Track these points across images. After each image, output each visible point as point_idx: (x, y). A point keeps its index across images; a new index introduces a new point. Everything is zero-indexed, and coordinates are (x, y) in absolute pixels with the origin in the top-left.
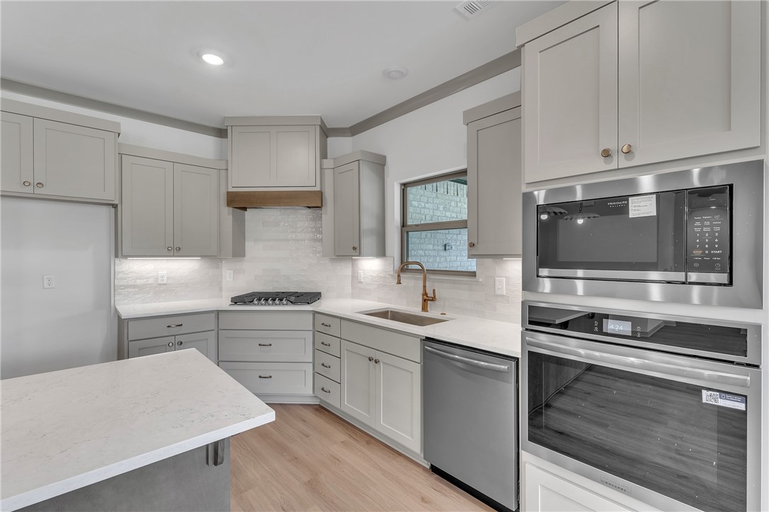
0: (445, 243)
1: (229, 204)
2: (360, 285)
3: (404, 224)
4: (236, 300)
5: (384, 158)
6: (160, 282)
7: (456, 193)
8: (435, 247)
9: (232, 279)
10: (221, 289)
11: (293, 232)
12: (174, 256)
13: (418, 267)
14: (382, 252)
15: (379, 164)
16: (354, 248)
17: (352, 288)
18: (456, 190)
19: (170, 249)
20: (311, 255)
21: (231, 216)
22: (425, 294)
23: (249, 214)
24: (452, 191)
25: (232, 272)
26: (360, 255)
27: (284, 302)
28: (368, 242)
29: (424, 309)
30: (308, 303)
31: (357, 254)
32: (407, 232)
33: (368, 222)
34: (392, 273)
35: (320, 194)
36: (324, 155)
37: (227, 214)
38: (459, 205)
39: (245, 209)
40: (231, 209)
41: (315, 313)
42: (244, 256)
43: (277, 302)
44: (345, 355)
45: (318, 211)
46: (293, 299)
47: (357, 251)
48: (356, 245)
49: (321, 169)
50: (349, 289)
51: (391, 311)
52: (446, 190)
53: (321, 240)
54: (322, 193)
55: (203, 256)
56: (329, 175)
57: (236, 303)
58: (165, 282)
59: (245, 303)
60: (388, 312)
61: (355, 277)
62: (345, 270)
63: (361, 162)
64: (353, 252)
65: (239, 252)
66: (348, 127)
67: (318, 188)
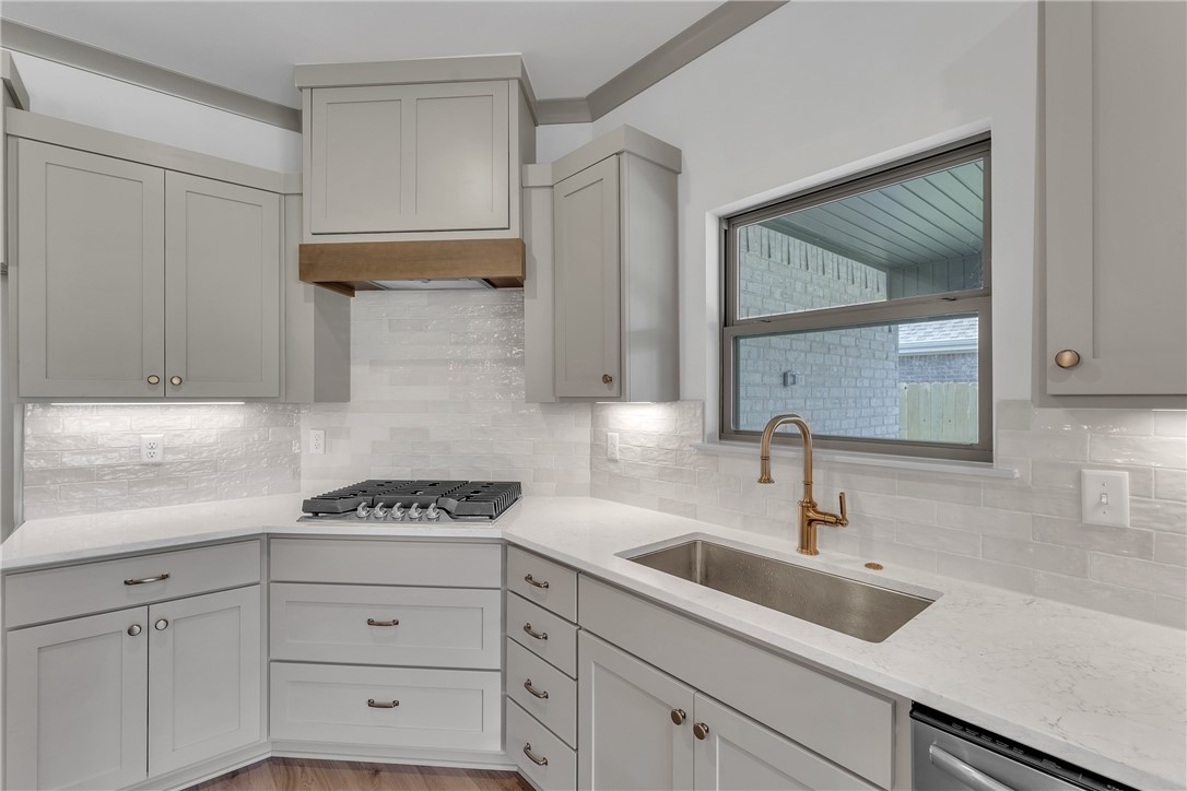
0: (783, 370)
1: (305, 273)
2: (612, 466)
3: (726, 319)
4: (319, 507)
5: (676, 154)
6: (146, 460)
7: (804, 263)
8: (767, 380)
9: (321, 451)
10: (296, 474)
11: (456, 343)
12: (165, 398)
13: (794, 429)
14: (670, 390)
15: (667, 167)
16: (607, 379)
17: (593, 474)
18: (803, 258)
19: (153, 380)
20: (498, 396)
21: (313, 304)
22: (808, 505)
23: (360, 302)
24: (797, 261)
25: (321, 433)
26: (620, 396)
27: (431, 512)
28: (641, 365)
29: (807, 545)
30: (491, 517)
31: (614, 392)
32: (736, 339)
33: (641, 315)
34: (699, 441)
35: (519, 248)
36: (528, 155)
37: (304, 298)
38: (810, 289)
39: (348, 288)
40: (313, 286)
41: (507, 545)
42: (349, 400)
43: (414, 512)
44: (590, 674)
45: (513, 292)
46: (452, 504)
47: (614, 387)
48: (613, 372)
49: (522, 187)
50: (583, 474)
51: (703, 543)
52: (785, 257)
53: (520, 362)
54: (524, 245)
55: (250, 400)
56: (540, 202)
57: (316, 514)
58: (157, 459)
59: (333, 513)
60: (695, 543)
61: (599, 448)
62: (575, 430)
63: (624, 157)
64: (604, 390)
65: (332, 388)
66: (584, 94)
67: (514, 233)
